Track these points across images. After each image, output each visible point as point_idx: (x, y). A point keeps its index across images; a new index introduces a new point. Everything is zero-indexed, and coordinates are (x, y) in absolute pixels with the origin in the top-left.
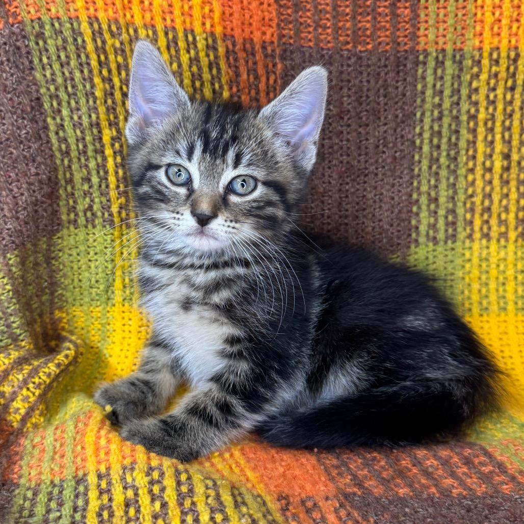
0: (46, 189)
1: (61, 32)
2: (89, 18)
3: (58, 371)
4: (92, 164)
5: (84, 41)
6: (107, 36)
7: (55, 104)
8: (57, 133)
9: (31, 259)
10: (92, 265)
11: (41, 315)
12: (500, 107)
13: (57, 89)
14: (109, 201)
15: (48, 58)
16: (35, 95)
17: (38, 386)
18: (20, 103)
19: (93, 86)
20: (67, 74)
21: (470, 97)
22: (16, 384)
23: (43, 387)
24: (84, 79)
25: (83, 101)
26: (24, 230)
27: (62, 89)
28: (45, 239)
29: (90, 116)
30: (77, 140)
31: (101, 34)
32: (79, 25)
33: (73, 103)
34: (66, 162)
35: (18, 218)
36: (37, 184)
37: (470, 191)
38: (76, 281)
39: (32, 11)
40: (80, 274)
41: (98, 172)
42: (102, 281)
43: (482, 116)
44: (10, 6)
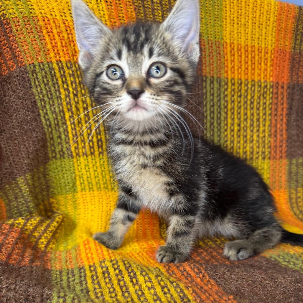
0: (41, 144)
1: (44, 69)
2: (57, 61)
3: (58, 225)
4: (61, 130)
5: (55, 72)
6: (66, 69)
7: (43, 103)
8: (44, 117)
9: (37, 176)
10: (65, 176)
11: (43, 201)
12: (236, 104)
13: (43, 96)
14: (70, 146)
15: (38, 82)
16: (33, 100)
17: (51, 232)
18: (26, 104)
19: (60, 93)
20: (48, 89)
21: (224, 98)
22: (41, 232)
23: (53, 232)
24: (56, 91)
25: (55, 101)
26: (33, 163)
27: (46, 96)
28: (42, 166)
29: (59, 108)
30: (54, 119)
31: (63, 68)
32: (52, 65)
33: (51, 102)
34: (50, 130)
35: (29, 158)
36: (37, 141)
37: (226, 139)
38: (58, 184)
39: (30, 60)
40: (60, 181)
41: (64, 133)
42: (71, 182)
43: (229, 107)
44: (19, 58)
